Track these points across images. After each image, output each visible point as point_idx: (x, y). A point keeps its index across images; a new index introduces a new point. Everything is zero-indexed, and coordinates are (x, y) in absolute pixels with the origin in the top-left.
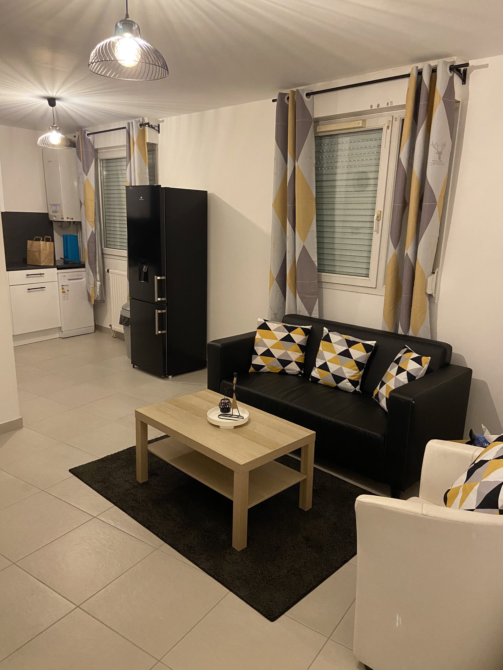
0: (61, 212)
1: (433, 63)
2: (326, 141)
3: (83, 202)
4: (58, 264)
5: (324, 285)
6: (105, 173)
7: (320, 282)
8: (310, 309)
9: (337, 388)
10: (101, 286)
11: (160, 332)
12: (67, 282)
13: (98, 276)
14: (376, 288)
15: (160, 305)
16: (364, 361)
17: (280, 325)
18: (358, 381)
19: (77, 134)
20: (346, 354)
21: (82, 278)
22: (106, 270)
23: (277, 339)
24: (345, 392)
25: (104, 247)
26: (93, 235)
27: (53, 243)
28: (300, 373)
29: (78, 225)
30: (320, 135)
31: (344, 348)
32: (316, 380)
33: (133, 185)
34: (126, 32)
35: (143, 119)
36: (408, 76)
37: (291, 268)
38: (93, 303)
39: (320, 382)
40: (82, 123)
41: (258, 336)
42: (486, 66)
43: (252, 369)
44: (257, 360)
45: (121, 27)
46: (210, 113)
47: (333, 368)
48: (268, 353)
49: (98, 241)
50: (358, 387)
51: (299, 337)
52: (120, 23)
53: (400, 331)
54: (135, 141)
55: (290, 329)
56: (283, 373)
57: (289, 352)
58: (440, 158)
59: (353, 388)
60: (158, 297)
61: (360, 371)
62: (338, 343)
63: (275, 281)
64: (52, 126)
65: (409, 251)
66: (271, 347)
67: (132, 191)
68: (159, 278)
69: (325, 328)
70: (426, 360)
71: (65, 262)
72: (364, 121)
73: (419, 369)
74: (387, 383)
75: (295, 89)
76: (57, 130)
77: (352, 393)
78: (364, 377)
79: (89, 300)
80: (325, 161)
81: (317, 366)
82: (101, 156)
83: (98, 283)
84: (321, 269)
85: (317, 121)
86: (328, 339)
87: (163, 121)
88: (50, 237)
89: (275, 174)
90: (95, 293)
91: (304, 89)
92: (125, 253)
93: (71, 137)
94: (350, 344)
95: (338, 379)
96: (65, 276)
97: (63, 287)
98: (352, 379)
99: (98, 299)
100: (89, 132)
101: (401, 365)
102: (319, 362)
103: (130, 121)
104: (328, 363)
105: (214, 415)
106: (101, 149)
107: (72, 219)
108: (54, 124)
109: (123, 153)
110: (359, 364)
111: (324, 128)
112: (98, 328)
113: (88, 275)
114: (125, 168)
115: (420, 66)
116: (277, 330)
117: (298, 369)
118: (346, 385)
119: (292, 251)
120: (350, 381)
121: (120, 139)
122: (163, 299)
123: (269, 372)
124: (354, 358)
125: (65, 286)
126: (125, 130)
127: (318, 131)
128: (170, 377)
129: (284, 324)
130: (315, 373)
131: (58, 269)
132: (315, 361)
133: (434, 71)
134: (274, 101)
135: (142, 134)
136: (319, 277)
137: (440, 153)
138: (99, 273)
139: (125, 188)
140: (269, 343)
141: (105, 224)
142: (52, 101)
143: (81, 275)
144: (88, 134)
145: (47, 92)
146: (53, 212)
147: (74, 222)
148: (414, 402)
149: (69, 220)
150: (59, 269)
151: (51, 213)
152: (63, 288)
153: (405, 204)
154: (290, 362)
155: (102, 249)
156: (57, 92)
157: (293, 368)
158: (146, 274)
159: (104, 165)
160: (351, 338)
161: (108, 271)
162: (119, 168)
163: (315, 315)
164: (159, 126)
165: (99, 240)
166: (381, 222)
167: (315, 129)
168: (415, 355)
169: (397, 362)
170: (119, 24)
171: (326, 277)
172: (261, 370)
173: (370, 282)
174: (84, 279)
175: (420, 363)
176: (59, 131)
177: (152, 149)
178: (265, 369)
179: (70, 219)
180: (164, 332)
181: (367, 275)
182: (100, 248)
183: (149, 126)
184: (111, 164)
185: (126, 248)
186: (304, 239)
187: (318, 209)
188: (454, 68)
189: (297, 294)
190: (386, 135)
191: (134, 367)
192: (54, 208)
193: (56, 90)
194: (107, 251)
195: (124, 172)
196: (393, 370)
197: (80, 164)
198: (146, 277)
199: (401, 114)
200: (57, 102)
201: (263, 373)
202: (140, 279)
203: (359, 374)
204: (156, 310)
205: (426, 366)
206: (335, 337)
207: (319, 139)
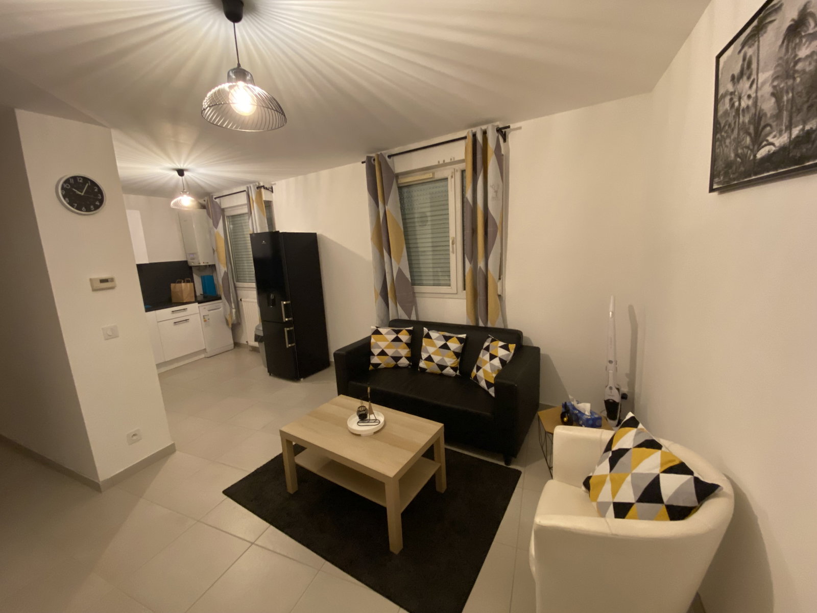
0: (198, 258)
1: (484, 127)
2: (405, 190)
3: (215, 249)
4: (199, 299)
5: (417, 295)
6: (231, 226)
7: (414, 293)
8: (409, 315)
9: (442, 375)
10: (236, 312)
11: (290, 345)
12: (206, 313)
13: (233, 305)
14: (457, 294)
15: (288, 324)
16: (459, 351)
17: (389, 329)
18: (457, 367)
19: (206, 198)
20: (445, 347)
21: (220, 308)
22: (239, 299)
23: (388, 341)
24: (448, 377)
25: (236, 282)
26: (226, 274)
27: (192, 284)
28: (409, 365)
29: (213, 267)
30: (401, 185)
31: (442, 343)
32: (423, 370)
33: (255, 232)
34: (239, 80)
35: (259, 183)
36: (465, 138)
37: (391, 284)
38: (230, 326)
39: (428, 371)
40: (209, 189)
41: (373, 340)
42: (520, 128)
43: (371, 367)
44: (375, 360)
45: (234, 77)
46: (312, 176)
47: (436, 359)
48: (383, 353)
50: (458, 371)
51: (405, 337)
52: (232, 72)
53: (481, 324)
54: (254, 199)
55: (397, 332)
56: (396, 367)
57: (399, 350)
58: (496, 195)
59: (454, 373)
60: (286, 318)
61: (458, 359)
62: (437, 339)
63: (379, 296)
64: (182, 192)
65: (481, 264)
66: (385, 348)
67: (255, 238)
68: (285, 303)
69: (424, 328)
70: (512, 347)
71: (205, 297)
72: (433, 174)
73: (508, 355)
74: (484, 368)
75: (379, 153)
76: (187, 195)
77: (454, 377)
78: (460, 363)
79: (228, 324)
80: (406, 205)
81: (423, 359)
82: (227, 213)
83: (234, 311)
84: (414, 284)
85: (397, 176)
86: (428, 336)
87: (275, 184)
88: (190, 279)
89: (371, 216)
90: (232, 319)
91: (386, 153)
92: (254, 285)
93: (202, 201)
94: (447, 338)
95: (442, 367)
96: (205, 308)
98: (453, 366)
99: (234, 323)
100: (216, 197)
101: (491, 352)
102: (424, 356)
103: (248, 186)
104: (432, 356)
105: (354, 423)
106: (227, 208)
107: (208, 263)
108: (184, 190)
109: (245, 210)
110: (457, 354)
111: (404, 180)
112: (237, 344)
113: (225, 305)
114: (247, 221)
115: (474, 130)
116: (388, 333)
117: (408, 362)
118: (449, 371)
119: (390, 271)
120: (452, 368)
121: (242, 199)
122: (290, 319)
123: (385, 368)
124: (452, 350)
125: (205, 316)
126: (245, 193)
127: (399, 182)
128: (302, 379)
129: (392, 328)
130: (422, 364)
132: (420, 355)
133: (485, 133)
134: (363, 163)
135: (259, 195)
136: (413, 288)
137: (496, 192)
138: (233, 302)
139: (249, 236)
140: (383, 345)
141: (235, 264)
142: (181, 172)
143: (218, 306)
144: (215, 198)
145: (174, 163)
146: (191, 259)
147: (210, 265)
148: (516, 385)
150: (199, 303)
151: (189, 260)
152: (204, 318)
153: (474, 231)
154: (401, 357)
155: (234, 284)
156: (184, 164)
157: (404, 362)
158: (274, 300)
159: (230, 220)
160: (447, 334)
161: (241, 300)
162: (242, 221)
163: (413, 318)
164: (272, 188)
165: (231, 276)
166: (455, 245)
167: (397, 181)
168: (501, 344)
169: (487, 349)
170: (231, 74)
171: (418, 289)
172: (379, 367)
173: (453, 289)
175: (508, 349)
176: (189, 195)
177: (268, 205)
178: (383, 366)
179: (206, 263)
180: (293, 345)
181: (449, 285)
182: (232, 282)
183: (264, 188)
184: (236, 219)
185: (255, 281)
186: (398, 262)
187: (406, 239)
188: (499, 130)
189: (398, 304)
190: (451, 182)
191: (270, 375)
192: (192, 256)
193: (182, 162)
194: (239, 284)
195: (247, 224)
196: (484, 356)
197: (211, 221)
198: (274, 303)
199: (462, 166)
200: (185, 173)
201: (380, 369)
202: (269, 305)
203: (457, 362)
204: (285, 329)
205: (512, 351)
206: (434, 334)
207: (400, 188)
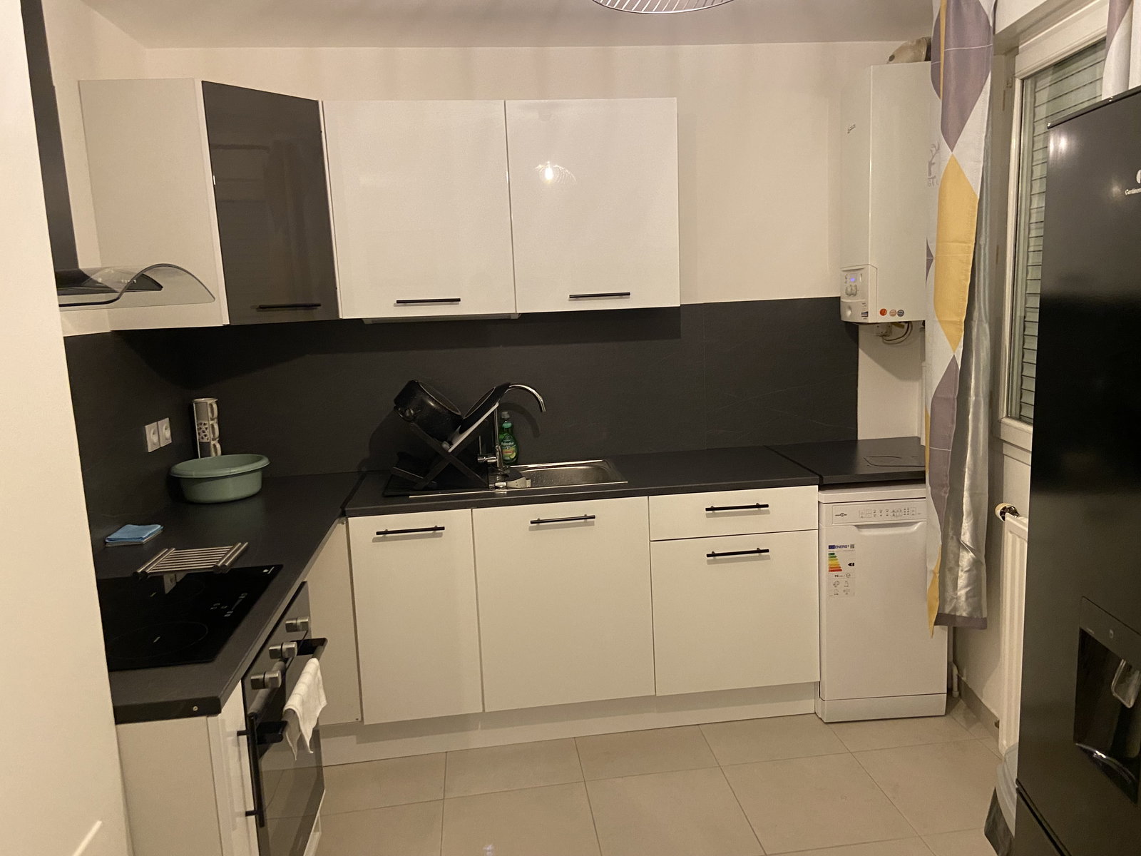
0: (865, 296)
10: (975, 564)
12: (849, 536)
13: (966, 528)
21: (913, 523)
25: (1007, 416)
26: (956, 374)
49: (977, 395)
83: (967, 557)
90: (942, 595)
96: (842, 515)
97: (834, 550)
99: (958, 614)
107: (901, 313)
125: (840, 547)
131: (820, 489)
138: (969, 515)
143: (907, 512)
146: (849, 294)
149: (888, 319)
150: (824, 487)
152: (833, 555)
174: (915, 527)
179: (893, 314)
192: (851, 280)
